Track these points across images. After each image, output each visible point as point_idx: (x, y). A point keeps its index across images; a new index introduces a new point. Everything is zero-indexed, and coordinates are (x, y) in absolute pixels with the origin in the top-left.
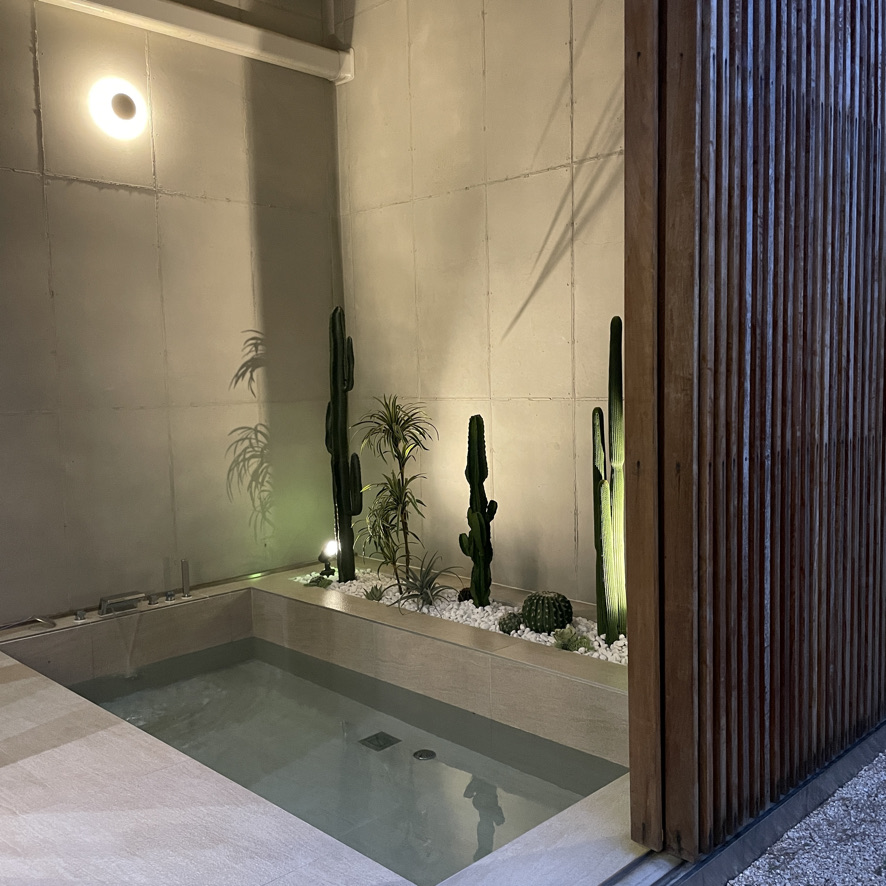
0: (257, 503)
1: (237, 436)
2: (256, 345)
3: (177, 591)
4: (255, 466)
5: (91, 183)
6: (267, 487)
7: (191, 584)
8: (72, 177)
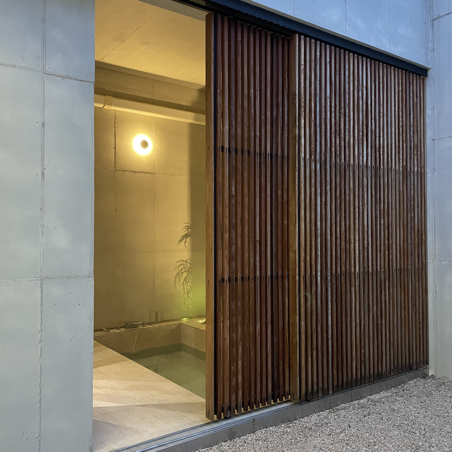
0: (186, 290)
1: (179, 263)
2: (188, 229)
3: (153, 323)
4: (186, 275)
5: (132, 171)
6: (190, 284)
7: (159, 321)
8: (126, 169)
